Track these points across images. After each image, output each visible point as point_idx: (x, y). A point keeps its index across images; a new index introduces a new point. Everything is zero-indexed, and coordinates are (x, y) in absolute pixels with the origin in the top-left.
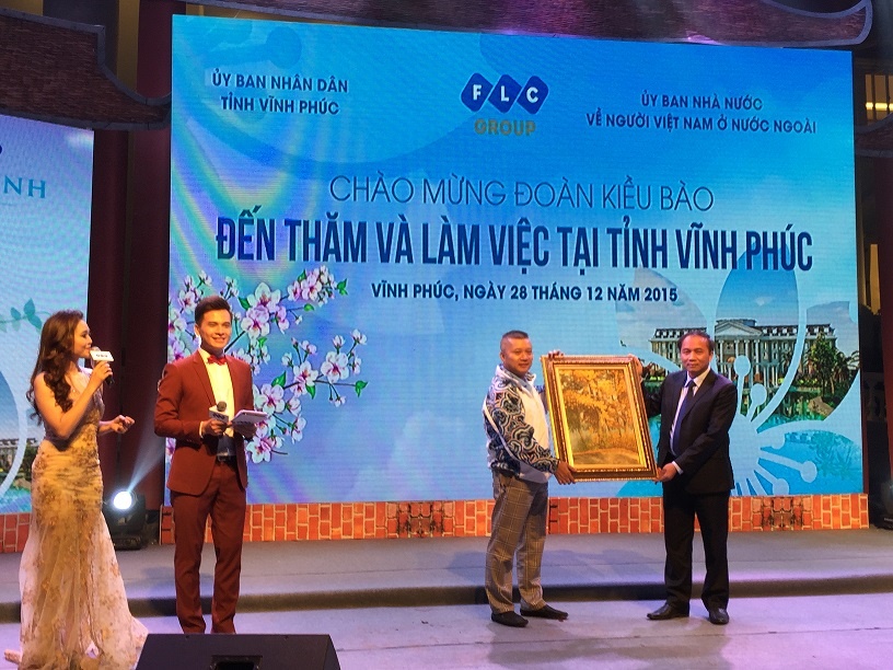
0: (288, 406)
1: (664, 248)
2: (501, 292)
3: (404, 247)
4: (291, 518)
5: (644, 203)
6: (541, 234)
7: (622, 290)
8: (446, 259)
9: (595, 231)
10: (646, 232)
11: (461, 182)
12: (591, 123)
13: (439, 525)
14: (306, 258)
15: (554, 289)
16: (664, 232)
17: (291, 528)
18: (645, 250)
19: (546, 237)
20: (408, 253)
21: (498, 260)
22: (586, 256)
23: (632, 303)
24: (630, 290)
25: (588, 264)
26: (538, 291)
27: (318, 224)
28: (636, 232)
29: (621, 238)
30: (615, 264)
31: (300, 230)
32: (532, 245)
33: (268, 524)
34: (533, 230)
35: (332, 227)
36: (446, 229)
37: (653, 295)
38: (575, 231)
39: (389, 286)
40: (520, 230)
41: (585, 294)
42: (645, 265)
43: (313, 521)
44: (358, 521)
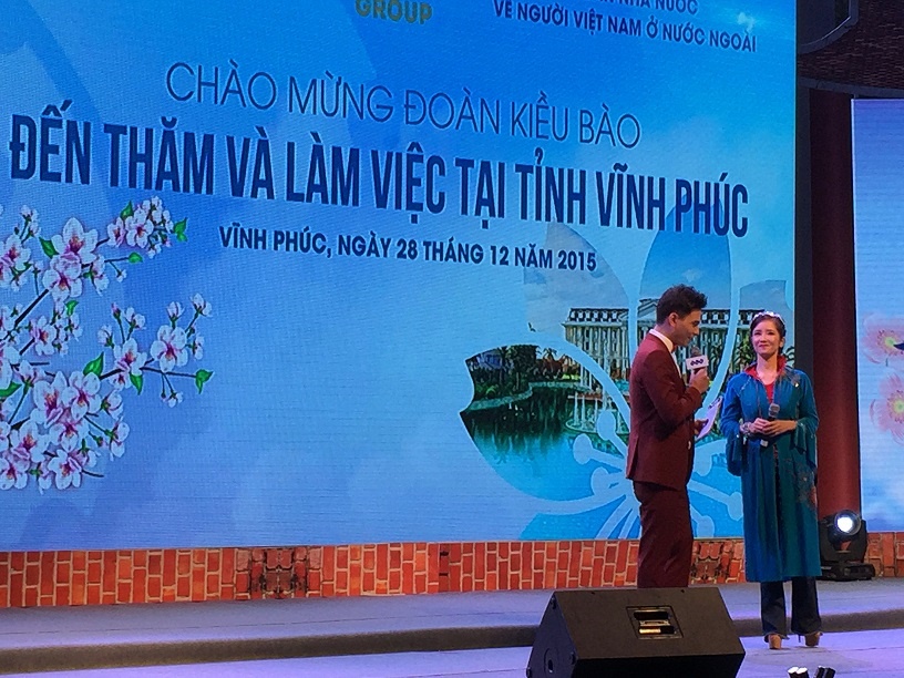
0: (105, 405)
1: (581, 197)
2: (385, 247)
3: (262, 176)
4: (110, 570)
5: (560, 133)
6: (436, 167)
7: (532, 253)
8: (317, 196)
9: (501, 166)
10: (561, 171)
11: (338, 84)
12: (499, 13)
13: (302, 581)
14: (133, 184)
15: (451, 247)
16: (583, 173)
17: (109, 586)
18: (559, 197)
19: (442, 172)
20: (268, 183)
21: (382, 202)
22: (490, 202)
23: (543, 270)
24: (542, 252)
25: (492, 213)
26: (431, 248)
27: (149, 133)
28: (550, 171)
29: (532, 178)
30: (524, 216)
31: (124, 140)
32: (424, 182)
33: (79, 580)
34: (426, 161)
35: (168, 137)
36: (318, 152)
37: (568, 261)
38: (477, 164)
39: (242, 230)
40: (411, 159)
41: (487, 253)
42: (560, 219)
43: (139, 576)
44: (199, 575)
